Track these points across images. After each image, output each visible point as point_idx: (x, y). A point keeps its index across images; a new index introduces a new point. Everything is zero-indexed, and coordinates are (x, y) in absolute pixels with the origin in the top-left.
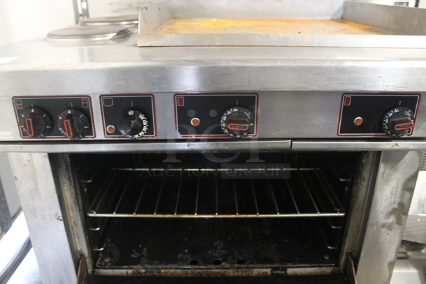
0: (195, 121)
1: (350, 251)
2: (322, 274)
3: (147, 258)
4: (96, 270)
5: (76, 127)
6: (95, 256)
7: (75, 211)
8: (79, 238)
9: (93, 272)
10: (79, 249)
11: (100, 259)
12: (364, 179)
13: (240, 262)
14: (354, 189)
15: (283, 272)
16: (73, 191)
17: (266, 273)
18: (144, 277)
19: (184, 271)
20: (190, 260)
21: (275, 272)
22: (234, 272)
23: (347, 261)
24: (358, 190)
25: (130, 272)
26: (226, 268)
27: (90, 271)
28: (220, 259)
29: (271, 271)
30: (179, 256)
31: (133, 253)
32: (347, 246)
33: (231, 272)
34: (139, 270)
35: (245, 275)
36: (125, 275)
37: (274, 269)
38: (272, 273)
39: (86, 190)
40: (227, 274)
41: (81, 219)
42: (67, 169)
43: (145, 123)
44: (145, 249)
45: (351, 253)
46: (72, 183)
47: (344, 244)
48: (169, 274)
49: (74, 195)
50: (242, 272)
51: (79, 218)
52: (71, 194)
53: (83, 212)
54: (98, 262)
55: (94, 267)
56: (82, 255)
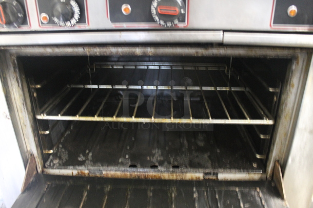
0: (126, 8)
1: (277, 158)
2: (251, 180)
3: (91, 161)
4: (45, 170)
5: (10, 15)
6: (45, 158)
7: (24, 113)
8: (28, 139)
9: (43, 171)
10: (29, 149)
11: (49, 160)
12: (293, 86)
13: (175, 167)
14: (283, 97)
15: (214, 177)
16: (21, 93)
17: (199, 178)
18: (86, 178)
19: (123, 174)
20: (130, 164)
21: (207, 177)
22: (169, 176)
23: (274, 168)
24: (287, 97)
25: (75, 172)
26: (162, 172)
27: (40, 170)
28: (157, 164)
29: (204, 177)
30: (120, 160)
31: (80, 157)
32: (275, 153)
33: (166, 176)
34: (83, 171)
35: (179, 178)
36: (71, 174)
37: (206, 174)
38: (204, 178)
39: (35, 95)
40: (163, 178)
41: (30, 121)
42: (15, 71)
43: (76, 9)
44: (91, 154)
45: (278, 161)
46: (20, 85)
47: (272, 152)
48: (110, 176)
49: (22, 97)
50: (176, 176)
51: (28, 119)
52: (20, 95)
53: (32, 114)
54: (48, 163)
55: (44, 167)
56: (32, 155)
